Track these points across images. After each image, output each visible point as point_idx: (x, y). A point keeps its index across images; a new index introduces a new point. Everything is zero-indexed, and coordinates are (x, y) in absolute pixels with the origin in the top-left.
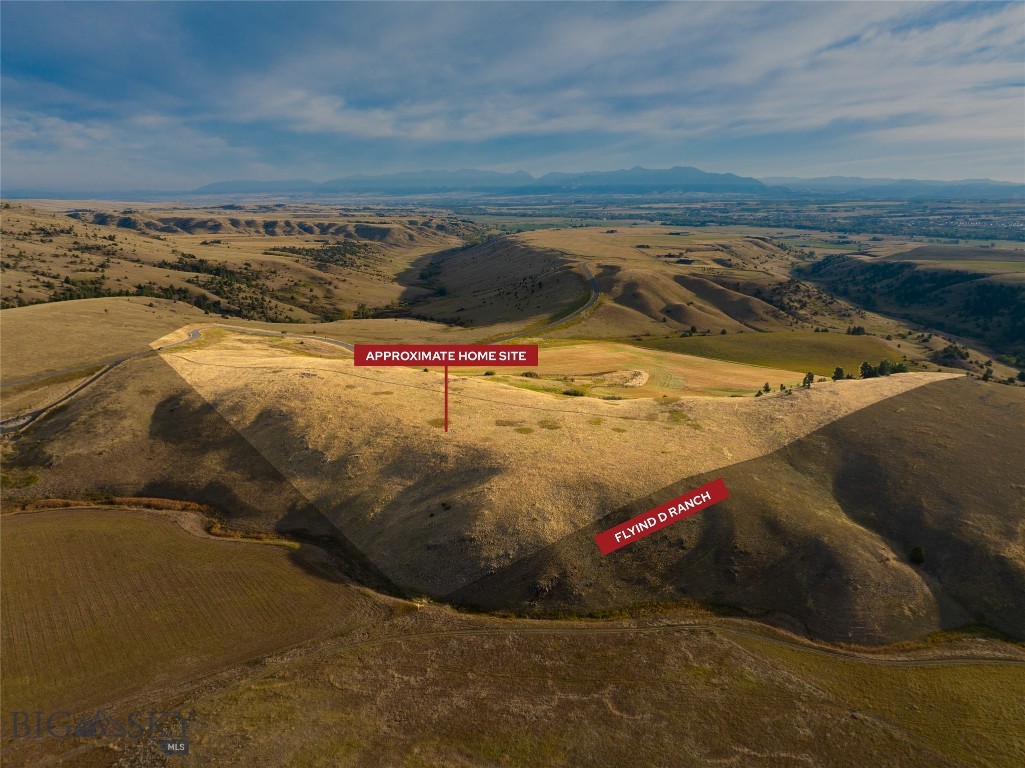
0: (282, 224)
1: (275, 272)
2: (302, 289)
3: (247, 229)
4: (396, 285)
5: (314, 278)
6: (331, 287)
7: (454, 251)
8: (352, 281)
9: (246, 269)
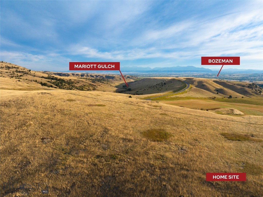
0: (86, 75)
1: (78, 82)
2: (86, 87)
3: (76, 76)
4: (115, 88)
5: (90, 84)
6: (95, 87)
7: (132, 82)
8: (102, 86)
9: (69, 81)
